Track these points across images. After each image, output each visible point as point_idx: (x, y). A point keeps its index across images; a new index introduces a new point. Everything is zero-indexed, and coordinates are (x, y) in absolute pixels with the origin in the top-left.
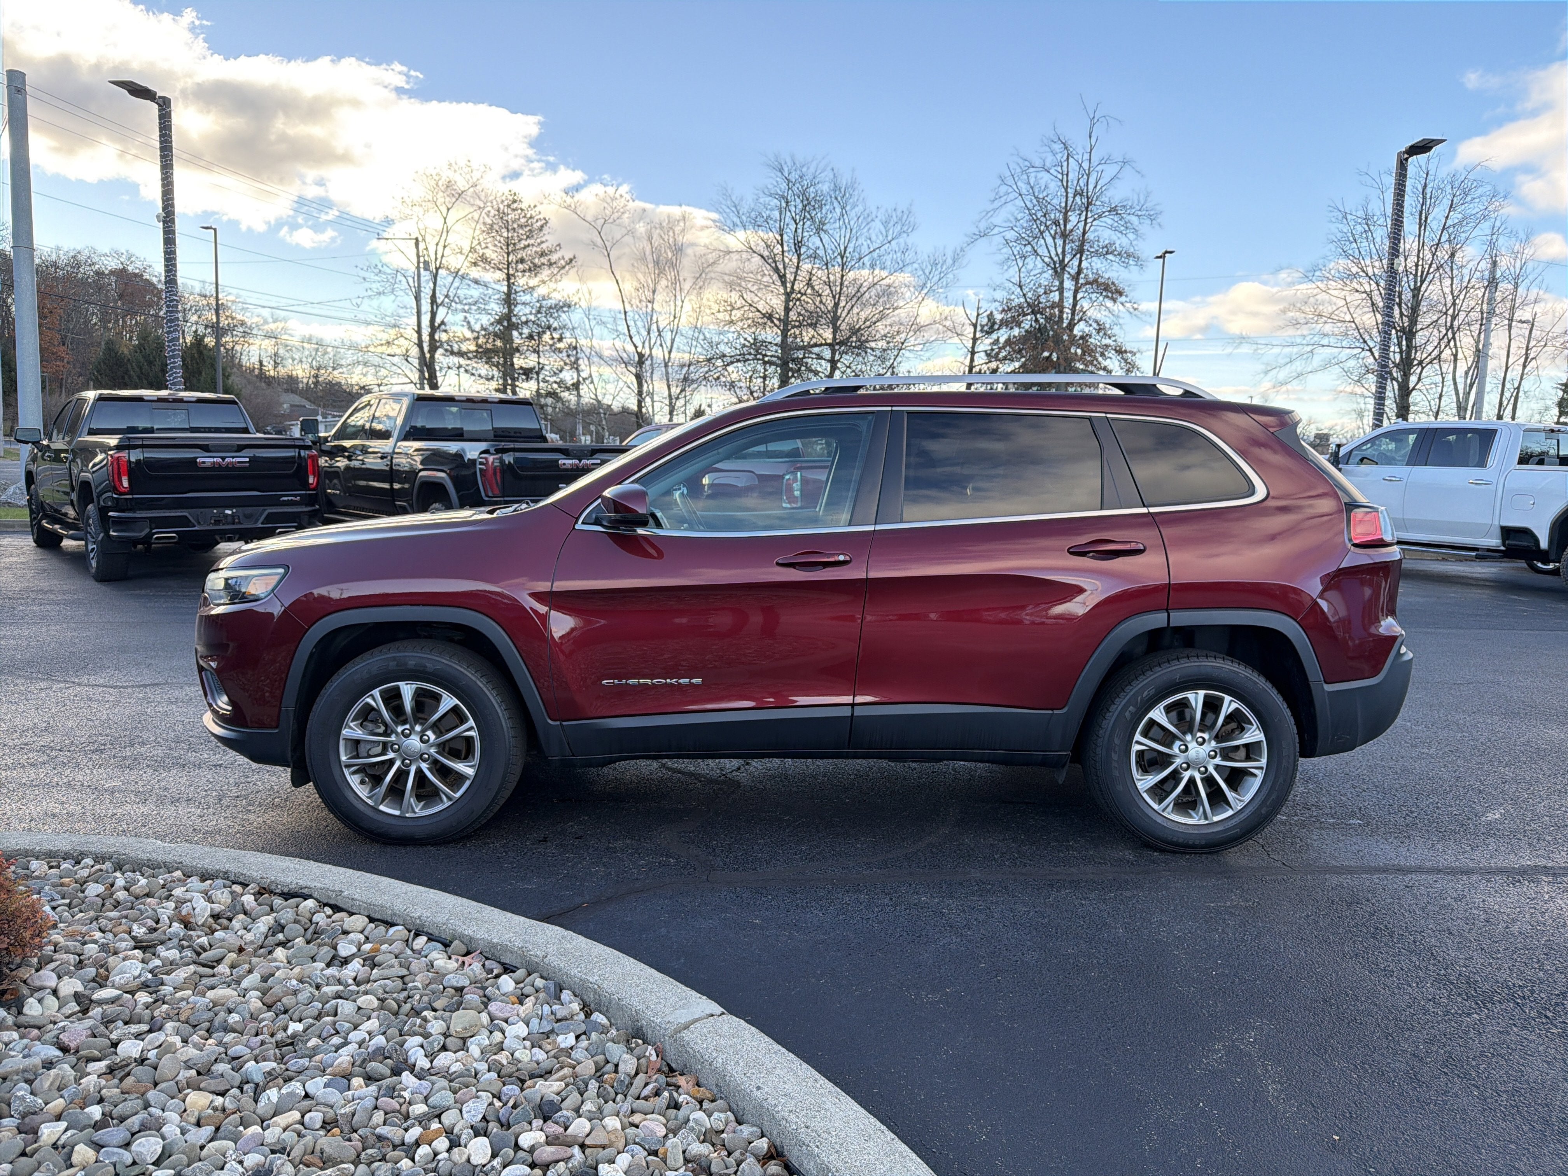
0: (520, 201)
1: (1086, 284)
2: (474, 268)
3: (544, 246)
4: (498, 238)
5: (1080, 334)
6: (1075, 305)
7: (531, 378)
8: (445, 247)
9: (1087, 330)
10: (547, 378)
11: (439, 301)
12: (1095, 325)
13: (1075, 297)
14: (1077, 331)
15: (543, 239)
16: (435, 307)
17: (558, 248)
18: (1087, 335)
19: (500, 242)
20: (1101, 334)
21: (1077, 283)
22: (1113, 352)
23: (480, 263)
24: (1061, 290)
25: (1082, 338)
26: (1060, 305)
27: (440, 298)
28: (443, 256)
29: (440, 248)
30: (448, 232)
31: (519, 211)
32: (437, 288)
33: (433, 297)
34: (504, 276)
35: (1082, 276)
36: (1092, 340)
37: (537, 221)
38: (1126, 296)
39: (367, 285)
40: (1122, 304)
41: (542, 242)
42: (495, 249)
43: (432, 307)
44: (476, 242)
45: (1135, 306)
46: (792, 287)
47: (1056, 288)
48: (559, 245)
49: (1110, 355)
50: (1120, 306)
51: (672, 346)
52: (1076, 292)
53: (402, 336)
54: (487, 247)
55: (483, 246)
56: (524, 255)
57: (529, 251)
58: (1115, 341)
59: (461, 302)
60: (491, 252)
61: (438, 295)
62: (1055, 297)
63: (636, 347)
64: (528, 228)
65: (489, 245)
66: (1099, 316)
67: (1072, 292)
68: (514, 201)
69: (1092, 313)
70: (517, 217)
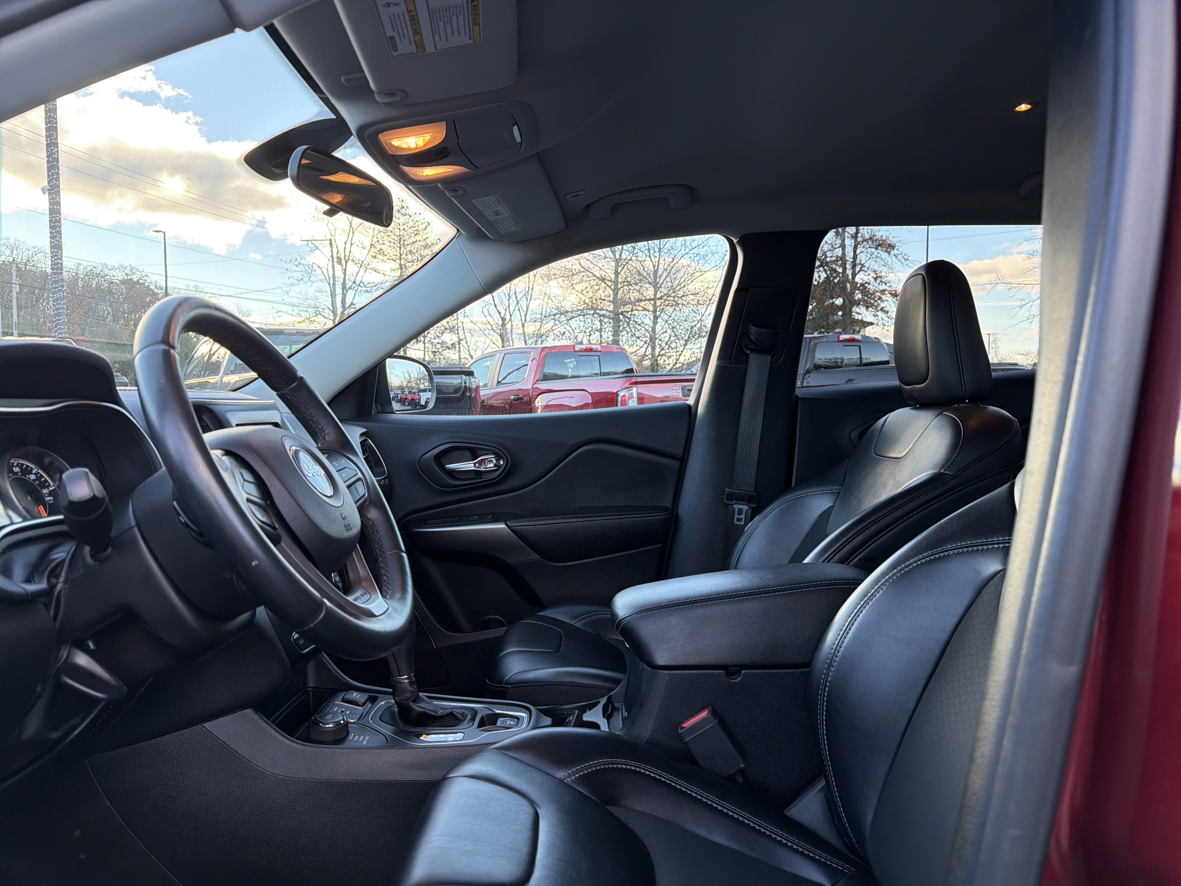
0: (407, 207)
1: (863, 242)
2: (374, 260)
3: (428, 241)
4: (393, 236)
5: (860, 281)
6: (855, 257)
7: (420, 341)
8: (352, 244)
9: (866, 279)
10: (432, 340)
11: (348, 286)
12: (873, 274)
13: (855, 252)
14: (858, 279)
15: (427, 236)
16: (345, 291)
17: (438, 241)
18: (866, 283)
19: (394, 239)
20: (878, 281)
21: (856, 240)
22: (889, 295)
23: (379, 256)
24: (843, 246)
25: (862, 285)
26: (843, 258)
27: (349, 284)
28: (350, 252)
29: (348, 246)
30: (353, 233)
31: (408, 216)
32: (347, 277)
33: (344, 284)
34: (398, 266)
35: (859, 235)
36: (870, 287)
37: (422, 224)
38: (897, 250)
39: (289, 274)
40: (895, 255)
41: (427, 238)
42: (389, 244)
43: (343, 291)
44: (375, 240)
45: (906, 257)
46: (621, 255)
47: (838, 245)
48: (439, 239)
49: (887, 298)
50: (894, 258)
51: (527, 310)
52: (855, 248)
53: (320, 314)
54: (384, 244)
55: (381, 242)
56: (412, 248)
57: (416, 245)
58: (890, 286)
59: (365, 286)
60: (387, 247)
61: (347, 281)
62: (839, 252)
63: (500, 313)
64: (415, 229)
65: (386, 242)
66: (876, 267)
67: (852, 248)
68: (403, 207)
69: (871, 264)
70: (407, 221)
